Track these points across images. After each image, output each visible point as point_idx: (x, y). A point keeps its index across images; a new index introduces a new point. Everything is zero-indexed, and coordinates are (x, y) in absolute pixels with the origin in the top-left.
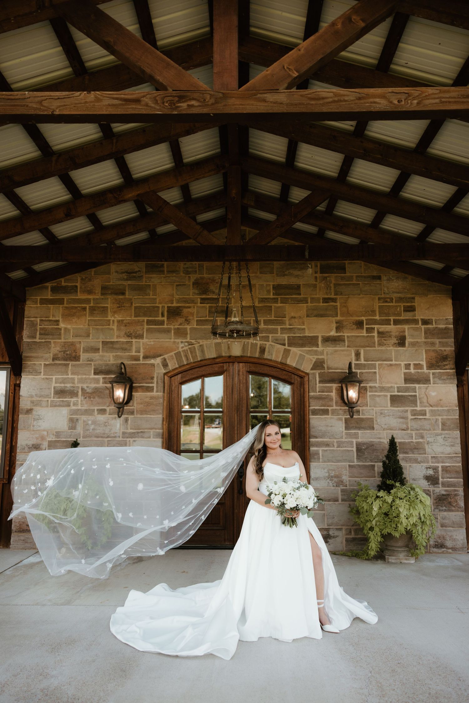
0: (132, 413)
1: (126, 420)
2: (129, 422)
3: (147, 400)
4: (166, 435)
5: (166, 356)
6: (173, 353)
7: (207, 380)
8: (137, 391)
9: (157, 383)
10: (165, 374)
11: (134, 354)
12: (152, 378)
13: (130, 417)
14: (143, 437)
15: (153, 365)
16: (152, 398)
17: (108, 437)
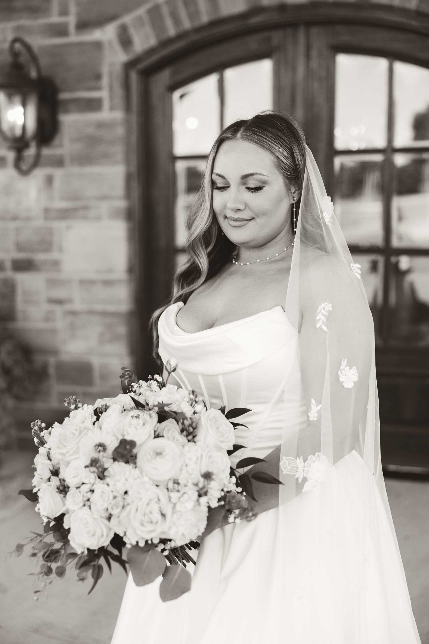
0: (59, 162)
1: (49, 180)
2: (57, 183)
3: (91, 131)
4: (137, 213)
5: (127, 19)
6: (141, 11)
7: (230, 74)
8: (67, 111)
9: (111, 88)
10: (129, 66)
11: (55, 19)
12: (98, 77)
13: (58, 173)
14: (85, 218)
15: (98, 45)
16: (100, 125)
17: (15, 218)
